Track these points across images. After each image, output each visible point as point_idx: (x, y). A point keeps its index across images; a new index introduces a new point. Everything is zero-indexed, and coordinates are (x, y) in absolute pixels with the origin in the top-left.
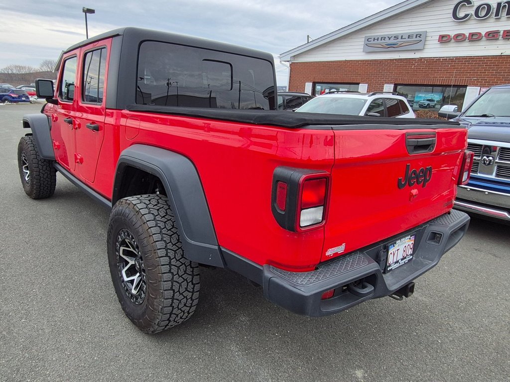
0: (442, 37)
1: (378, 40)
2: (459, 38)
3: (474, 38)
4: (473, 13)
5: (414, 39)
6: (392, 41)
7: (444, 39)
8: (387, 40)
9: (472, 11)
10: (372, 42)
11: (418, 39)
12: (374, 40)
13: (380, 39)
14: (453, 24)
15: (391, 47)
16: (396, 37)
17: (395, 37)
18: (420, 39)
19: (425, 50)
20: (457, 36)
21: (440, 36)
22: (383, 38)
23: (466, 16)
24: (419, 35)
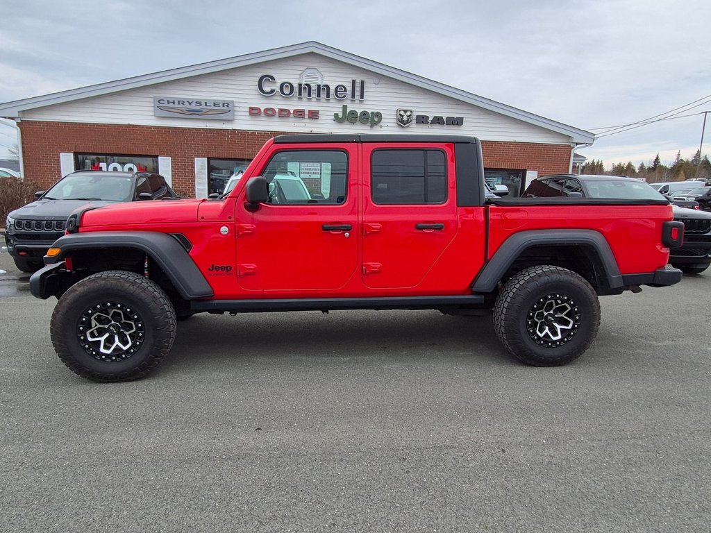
0: (251, 109)
1: (174, 104)
2: (269, 113)
3: (284, 114)
4: (278, 89)
5: (221, 108)
6: (193, 107)
7: (254, 112)
8: (187, 105)
9: (277, 87)
10: (166, 105)
11: (226, 108)
12: (168, 103)
13: (176, 103)
14: (259, 97)
15: (194, 114)
16: (199, 103)
17: (196, 103)
18: (228, 109)
19: (236, 122)
20: (267, 110)
21: (250, 108)
22: (181, 102)
23: (272, 91)
24: (226, 104)
